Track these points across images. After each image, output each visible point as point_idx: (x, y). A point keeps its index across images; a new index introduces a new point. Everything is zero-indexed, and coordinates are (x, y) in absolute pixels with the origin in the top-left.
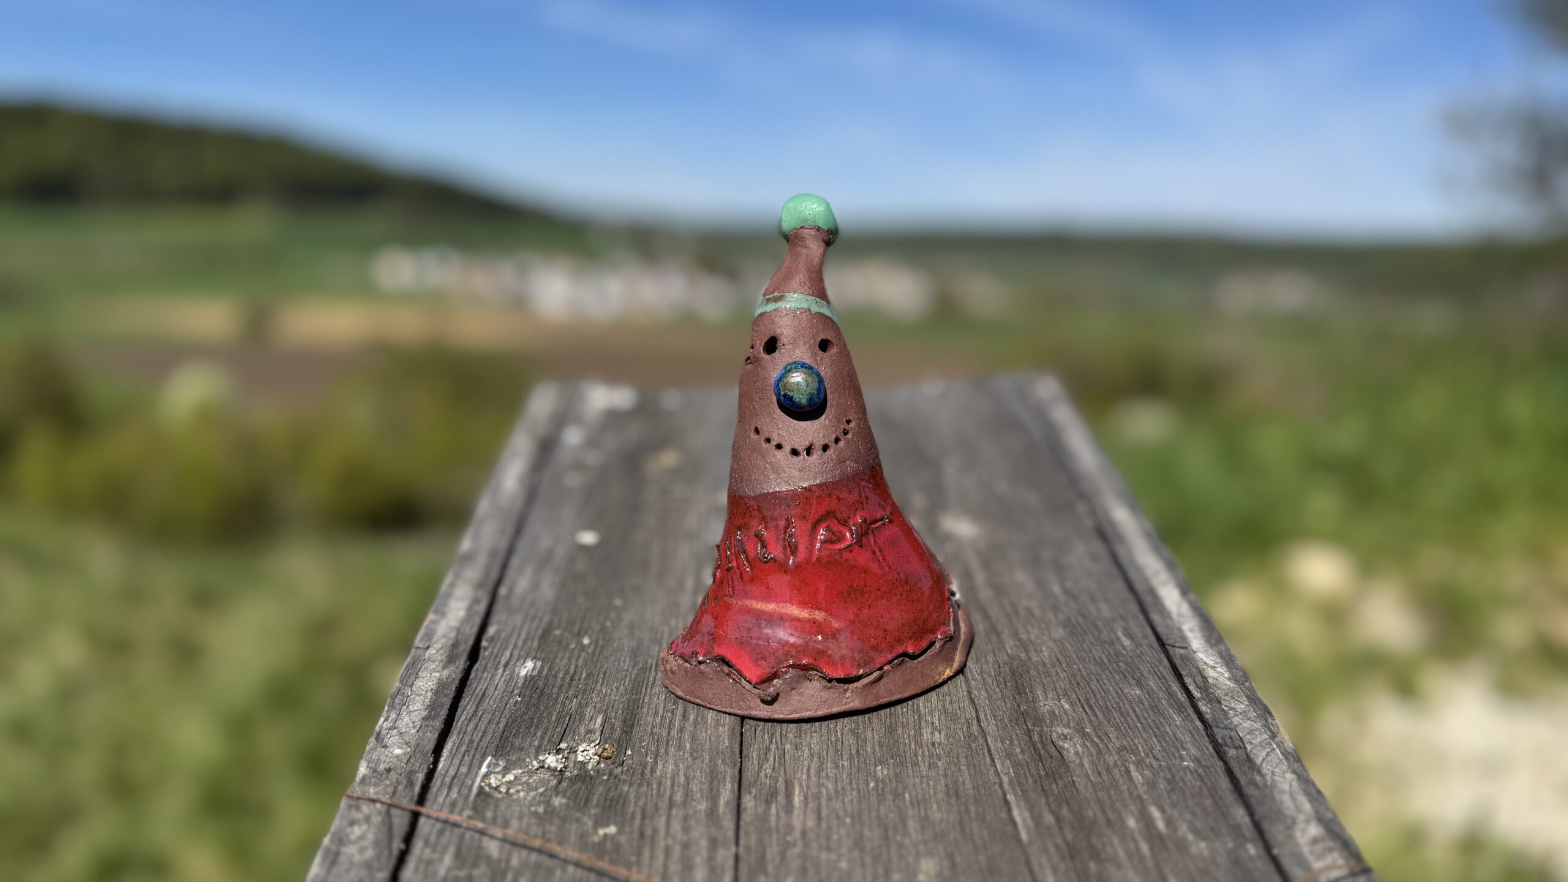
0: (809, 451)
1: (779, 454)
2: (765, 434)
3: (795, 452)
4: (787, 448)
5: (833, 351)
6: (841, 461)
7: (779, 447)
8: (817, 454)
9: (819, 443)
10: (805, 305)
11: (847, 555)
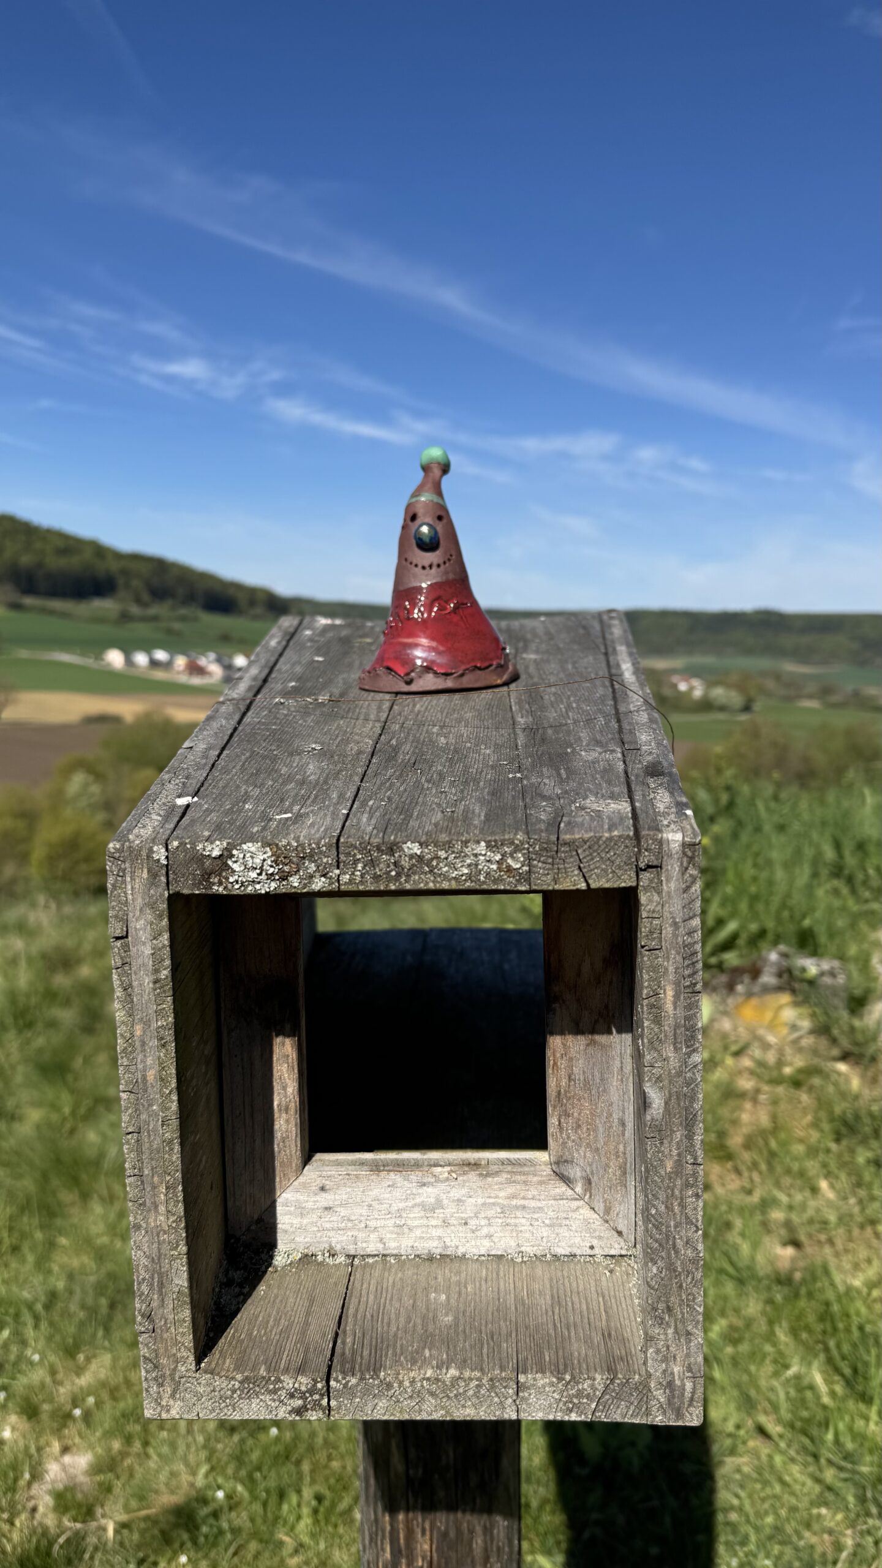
0: (431, 566)
1: (416, 569)
2: (410, 559)
3: (424, 568)
4: (420, 566)
5: (445, 521)
6: (446, 573)
7: (416, 566)
8: (434, 568)
9: (435, 563)
10: (430, 498)
11: (448, 616)
